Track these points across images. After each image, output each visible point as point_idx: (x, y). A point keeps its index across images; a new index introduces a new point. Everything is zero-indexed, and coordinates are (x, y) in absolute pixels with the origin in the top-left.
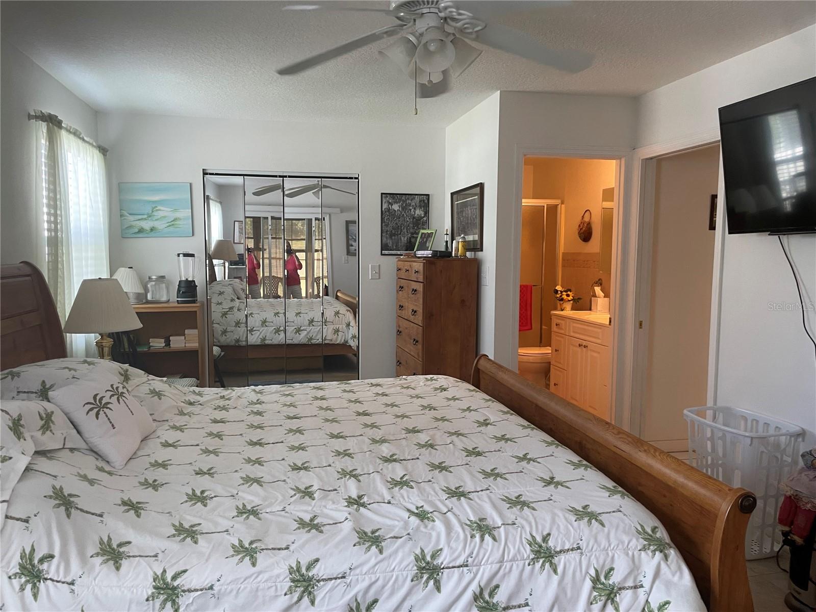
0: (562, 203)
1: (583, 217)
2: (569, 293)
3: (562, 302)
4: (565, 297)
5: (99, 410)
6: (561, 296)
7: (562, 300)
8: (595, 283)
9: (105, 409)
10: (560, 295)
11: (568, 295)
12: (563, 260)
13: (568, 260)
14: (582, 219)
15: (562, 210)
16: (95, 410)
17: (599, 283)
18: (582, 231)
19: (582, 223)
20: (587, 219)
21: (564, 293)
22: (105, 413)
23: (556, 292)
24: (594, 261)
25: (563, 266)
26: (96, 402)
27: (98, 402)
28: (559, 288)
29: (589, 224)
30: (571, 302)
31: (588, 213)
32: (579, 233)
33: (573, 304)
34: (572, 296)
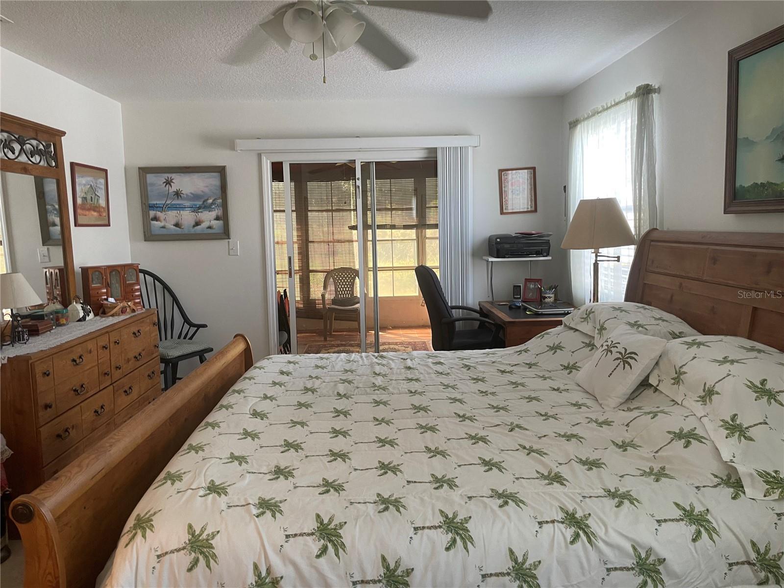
5: (621, 359)
9: (622, 363)
16: (620, 356)
22: (619, 364)
26: (628, 354)
27: (627, 356)
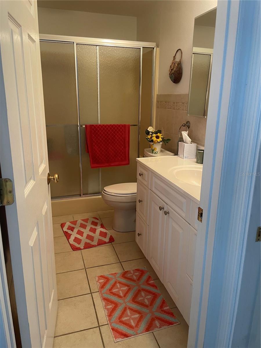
0: (158, 46)
1: (174, 57)
2: (159, 134)
3: (152, 143)
4: (154, 139)
6: (151, 138)
7: (152, 141)
8: (183, 125)
10: (151, 136)
11: (157, 137)
12: (158, 101)
13: (161, 102)
14: (174, 60)
15: (156, 52)
17: (187, 126)
18: (173, 72)
19: (174, 63)
20: (178, 59)
21: (154, 135)
23: (148, 133)
24: (183, 103)
25: (157, 107)
28: (150, 129)
29: (180, 64)
30: (161, 143)
31: (179, 52)
32: (169, 74)
33: (162, 145)
34: (162, 138)
